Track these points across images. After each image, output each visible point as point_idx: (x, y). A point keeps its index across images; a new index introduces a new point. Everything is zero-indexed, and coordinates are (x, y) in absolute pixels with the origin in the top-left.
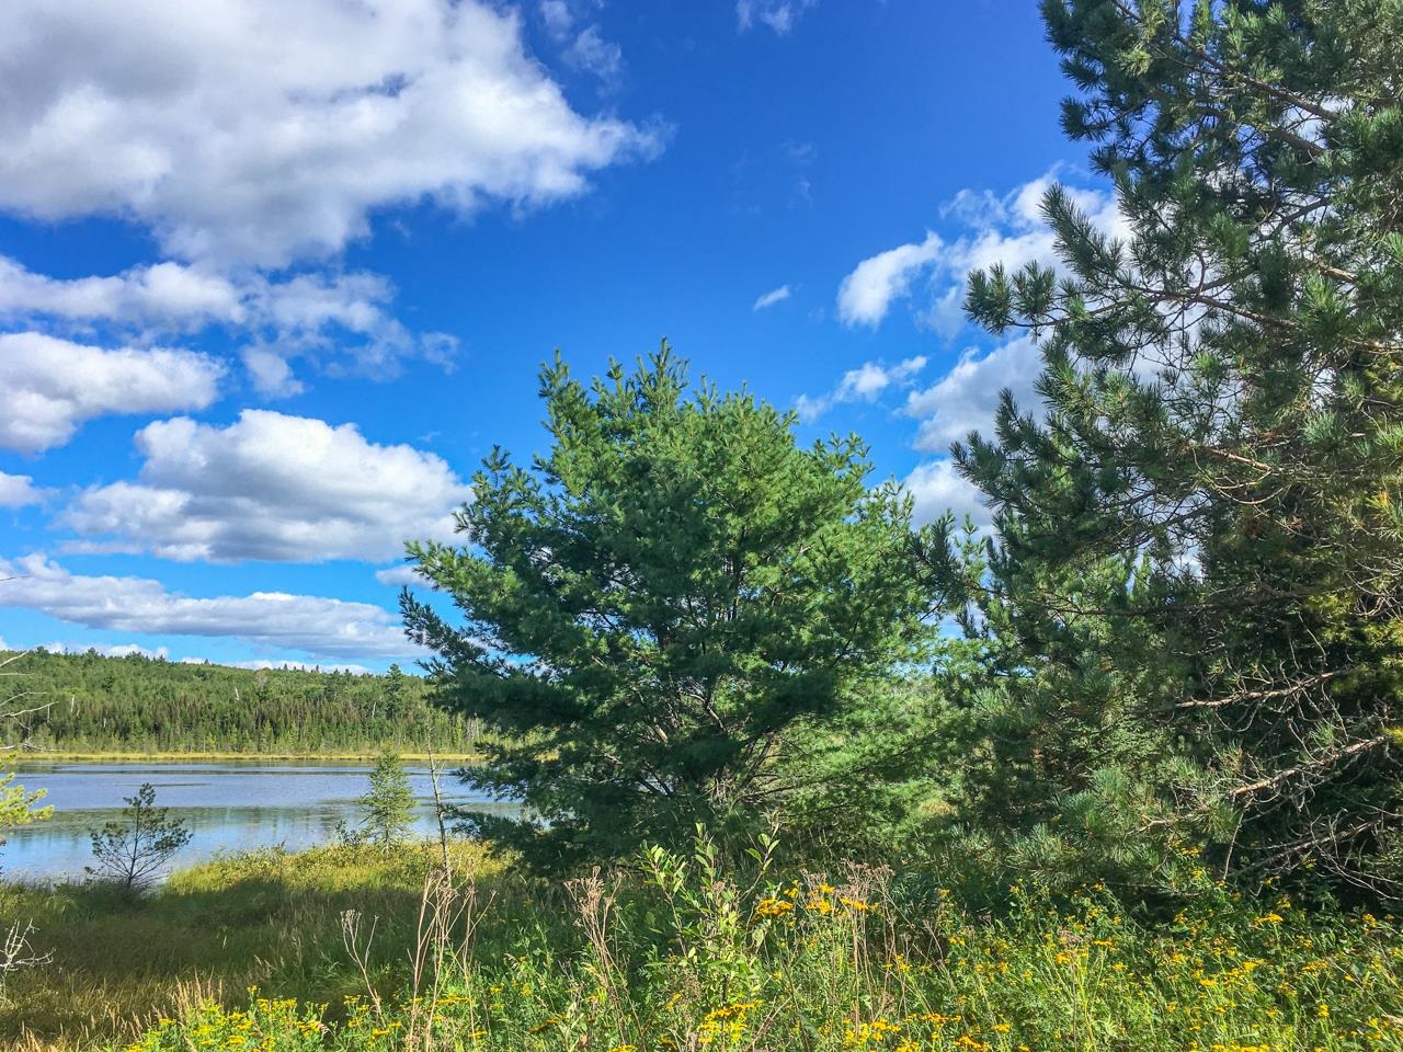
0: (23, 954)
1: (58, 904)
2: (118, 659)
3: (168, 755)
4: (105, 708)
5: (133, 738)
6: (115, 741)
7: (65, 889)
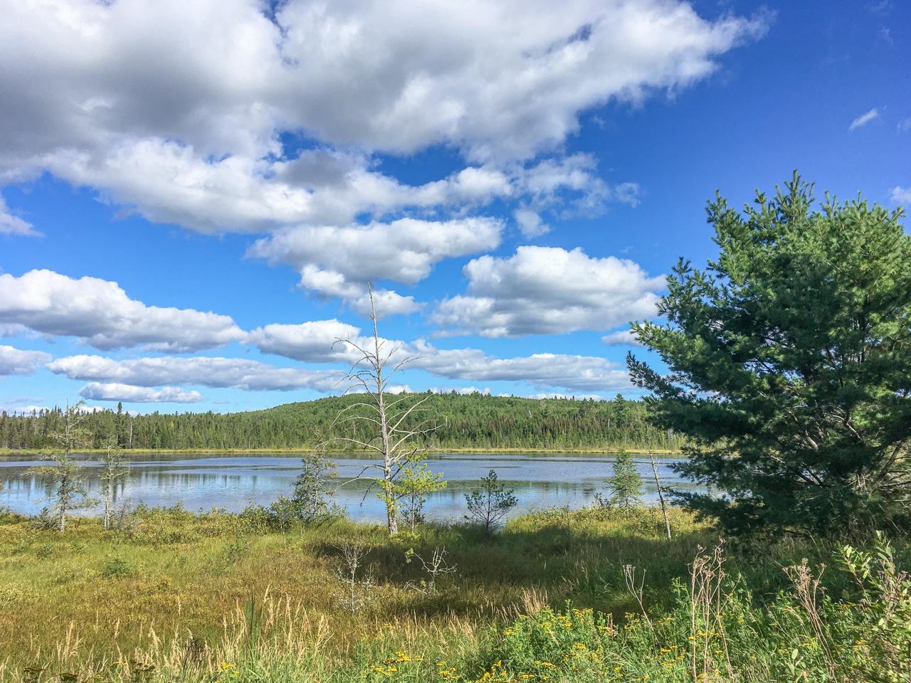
0: (441, 566)
1: (454, 536)
2: (466, 396)
3: (497, 450)
4: (463, 423)
5: (478, 440)
6: (469, 442)
7: (456, 528)
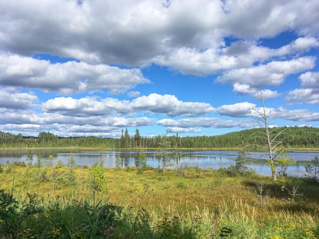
0: (297, 193)
1: (300, 182)
2: (302, 128)
3: (316, 149)
4: (300, 138)
5: (308, 145)
6: (304, 146)
7: (301, 179)
